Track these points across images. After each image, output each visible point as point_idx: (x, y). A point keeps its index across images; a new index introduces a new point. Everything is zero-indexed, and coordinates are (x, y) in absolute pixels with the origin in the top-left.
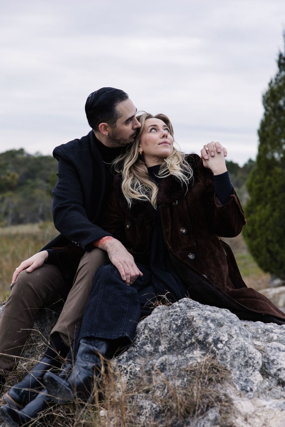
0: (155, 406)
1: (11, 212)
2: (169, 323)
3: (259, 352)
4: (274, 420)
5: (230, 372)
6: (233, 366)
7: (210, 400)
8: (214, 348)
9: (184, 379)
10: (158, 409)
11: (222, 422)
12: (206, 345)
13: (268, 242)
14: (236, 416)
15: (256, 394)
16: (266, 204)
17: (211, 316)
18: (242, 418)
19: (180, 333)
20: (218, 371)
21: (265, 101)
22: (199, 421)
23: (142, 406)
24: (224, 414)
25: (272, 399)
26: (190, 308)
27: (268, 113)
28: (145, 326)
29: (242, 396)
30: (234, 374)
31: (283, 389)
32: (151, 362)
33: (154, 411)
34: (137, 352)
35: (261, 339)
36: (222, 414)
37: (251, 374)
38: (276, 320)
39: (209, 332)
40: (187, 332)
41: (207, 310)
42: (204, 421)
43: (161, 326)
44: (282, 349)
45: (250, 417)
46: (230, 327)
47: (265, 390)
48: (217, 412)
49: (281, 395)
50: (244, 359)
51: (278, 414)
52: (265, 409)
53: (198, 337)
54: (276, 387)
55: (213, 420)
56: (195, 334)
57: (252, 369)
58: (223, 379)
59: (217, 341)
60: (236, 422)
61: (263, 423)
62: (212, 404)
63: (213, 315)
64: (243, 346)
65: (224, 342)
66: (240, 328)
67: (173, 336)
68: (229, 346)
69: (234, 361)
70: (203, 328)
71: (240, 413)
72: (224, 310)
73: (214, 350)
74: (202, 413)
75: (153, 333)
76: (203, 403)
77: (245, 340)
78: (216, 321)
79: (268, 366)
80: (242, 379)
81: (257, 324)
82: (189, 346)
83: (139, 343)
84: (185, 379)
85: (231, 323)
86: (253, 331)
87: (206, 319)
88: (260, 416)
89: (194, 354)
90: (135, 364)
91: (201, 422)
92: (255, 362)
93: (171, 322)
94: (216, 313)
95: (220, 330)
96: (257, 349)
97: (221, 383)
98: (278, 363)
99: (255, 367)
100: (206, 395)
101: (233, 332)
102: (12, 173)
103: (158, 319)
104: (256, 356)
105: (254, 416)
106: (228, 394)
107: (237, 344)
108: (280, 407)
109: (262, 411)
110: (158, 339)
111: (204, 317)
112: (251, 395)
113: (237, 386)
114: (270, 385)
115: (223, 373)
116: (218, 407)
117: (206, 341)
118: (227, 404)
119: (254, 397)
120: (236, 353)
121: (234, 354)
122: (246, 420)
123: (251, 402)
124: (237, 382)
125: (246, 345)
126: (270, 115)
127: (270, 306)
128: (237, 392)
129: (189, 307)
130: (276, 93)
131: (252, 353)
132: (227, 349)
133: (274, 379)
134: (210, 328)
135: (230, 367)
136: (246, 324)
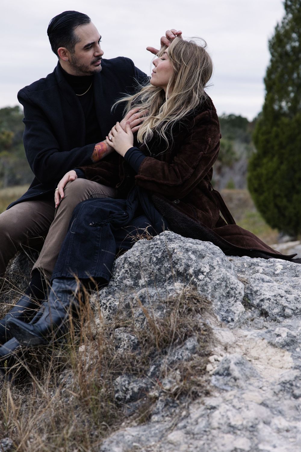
0: (133, 338)
1: (7, 173)
2: (149, 256)
3: (242, 283)
4: (255, 349)
5: (210, 303)
6: (214, 297)
7: (189, 329)
8: (195, 279)
9: (163, 311)
10: (136, 341)
11: (200, 351)
12: (186, 277)
13: (276, 196)
14: (216, 345)
15: (237, 324)
16: (273, 156)
17: (192, 248)
18: (222, 347)
19: (161, 265)
20: (198, 301)
21: (271, 47)
22: (177, 351)
23: (120, 339)
24: (202, 342)
25: (254, 329)
26: (172, 241)
27: (274, 59)
28: (125, 260)
29: (223, 326)
30: (215, 305)
31: (265, 320)
32: (131, 295)
33: (132, 343)
34: (116, 286)
35: (246, 273)
36: (200, 343)
37: (233, 305)
38: (263, 255)
39: (190, 264)
40: (167, 264)
41: (189, 242)
42: (182, 350)
43: (141, 259)
44: (265, 280)
45: (231, 347)
46: (212, 258)
47: (247, 320)
48: (195, 341)
49: (263, 325)
50: (225, 290)
51: (259, 343)
52: (246, 339)
53: (178, 269)
54: (258, 318)
55: (192, 348)
56: (176, 266)
57: (233, 300)
58: (204, 310)
59: (198, 272)
60: (214, 350)
61: (244, 353)
62: (190, 333)
63: (195, 247)
64: (225, 277)
65: (205, 274)
66: (222, 260)
67: (153, 270)
68: (211, 277)
69: (216, 291)
70: (184, 259)
71: (220, 343)
72: (207, 243)
73: (195, 281)
74: (180, 343)
75: (133, 267)
76: (182, 332)
77: (228, 271)
78: (198, 252)
79: (251, 297)
80: (223, 310)
81: (243, 258)
82: (169, 279)
83: (118, 277)
84: (165, 311)
85: (213, 254)
86: (239, 265)
87: (187, 250)
88: (241, 346)
89: (175, 287)
90: (115, 298)
91: (179, 351)
92: (237, 292)
93: (151, 255)
94: (198, 245)
95: (201, 261)
96: (240, 280)
97: (201, 313)
98: (261, 294)
99: (237, 298)
100: (184, 324)
101: (215, 263)
102: (7, 132)
103: (138, 253)
104: (238, 286)
105: (235, 345)
106: (208, 323)
107: (219, 275)
108: (261, 336)
109: (243, 341)
110: (138, 273)
111: (185, 248)
112: (232, 325)
113: (218, 317)
114: (253, 316)
115: (203, 303)
116: (196, 335)
117: (187, 273)
118: (205, 333)
119: (235, 328)
120: (218, 284)
121: (216, 285)
122: (226, 349)
123: (232, 332)
124: (218, 312)
125: (228, 275)
126: (277, 61)
127: (257, 242)
128: (217, 322)
129: (170, 240)
130: (283, 38)
131: (234, 283)
132: (208, 280)
133: (257, 310)
134: (191, 259)
135: (210, 298)
136: (231, 258)
